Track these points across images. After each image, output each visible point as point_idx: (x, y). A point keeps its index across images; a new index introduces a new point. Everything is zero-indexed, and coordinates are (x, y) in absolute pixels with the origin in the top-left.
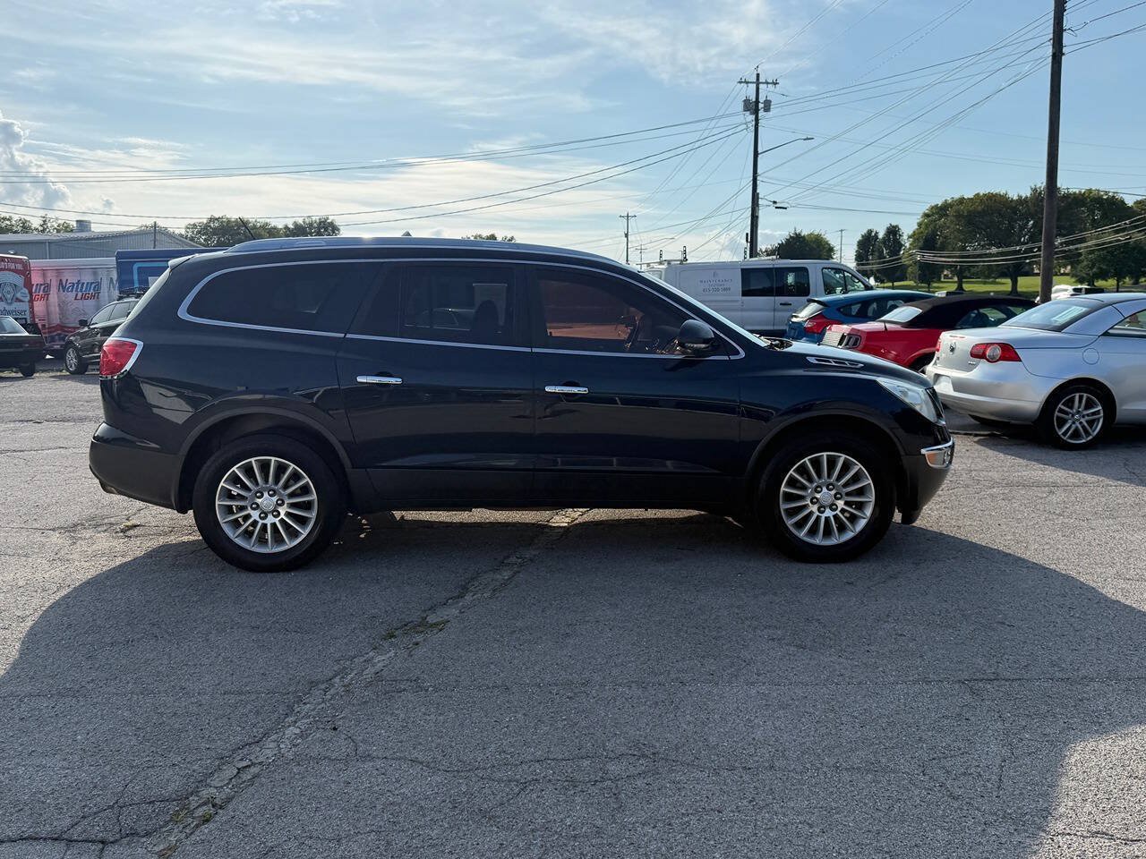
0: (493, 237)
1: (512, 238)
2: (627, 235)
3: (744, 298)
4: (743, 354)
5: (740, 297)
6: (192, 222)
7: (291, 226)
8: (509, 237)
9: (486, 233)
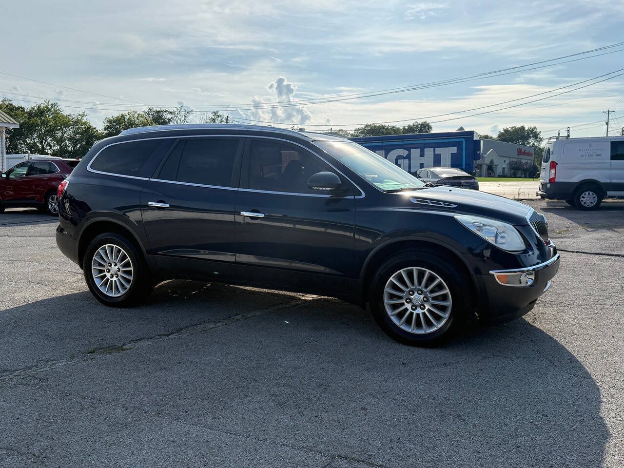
0: (523, 128)
1: (535, 128)
2: (607, 124)
3: (612, 161)
4: (364, 195)
5: (609, 160)
6: (358, 127)
7: (407, 128)
8: (533, 127)
9: (518, 125)
